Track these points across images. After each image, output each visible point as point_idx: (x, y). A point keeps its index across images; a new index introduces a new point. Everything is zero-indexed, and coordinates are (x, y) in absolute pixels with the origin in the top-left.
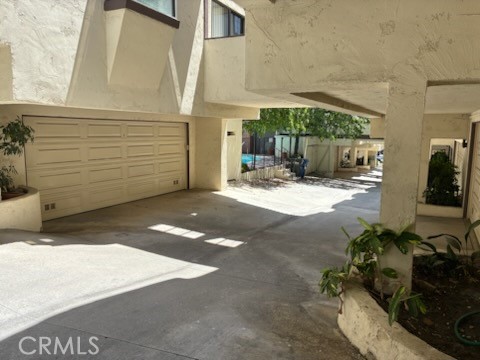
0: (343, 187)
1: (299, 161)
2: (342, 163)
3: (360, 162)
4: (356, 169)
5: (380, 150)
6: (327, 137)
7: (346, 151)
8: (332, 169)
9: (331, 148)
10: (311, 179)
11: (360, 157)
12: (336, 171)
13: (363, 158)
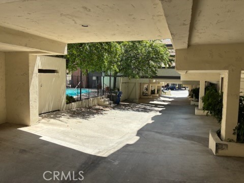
0: (145, 110)
1: (116, 93)
2: (143, 93)
3: (153, 92)
4: (151, 97)
5: (163, 85)
6: (134, 77)
7: (145, 86)
8: (138, 97)
9: (137, 84)
10: (124, 105)
11: (153, 89)
12: (140, 98)
13: (154, 90)
